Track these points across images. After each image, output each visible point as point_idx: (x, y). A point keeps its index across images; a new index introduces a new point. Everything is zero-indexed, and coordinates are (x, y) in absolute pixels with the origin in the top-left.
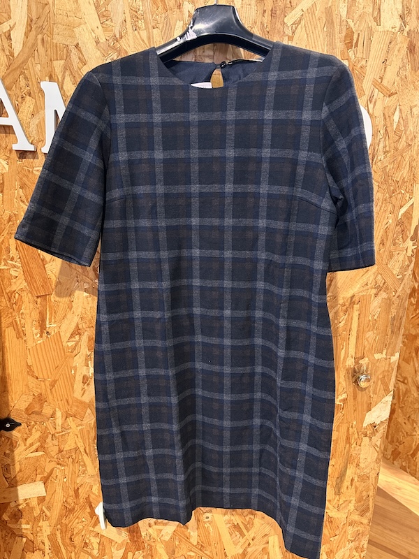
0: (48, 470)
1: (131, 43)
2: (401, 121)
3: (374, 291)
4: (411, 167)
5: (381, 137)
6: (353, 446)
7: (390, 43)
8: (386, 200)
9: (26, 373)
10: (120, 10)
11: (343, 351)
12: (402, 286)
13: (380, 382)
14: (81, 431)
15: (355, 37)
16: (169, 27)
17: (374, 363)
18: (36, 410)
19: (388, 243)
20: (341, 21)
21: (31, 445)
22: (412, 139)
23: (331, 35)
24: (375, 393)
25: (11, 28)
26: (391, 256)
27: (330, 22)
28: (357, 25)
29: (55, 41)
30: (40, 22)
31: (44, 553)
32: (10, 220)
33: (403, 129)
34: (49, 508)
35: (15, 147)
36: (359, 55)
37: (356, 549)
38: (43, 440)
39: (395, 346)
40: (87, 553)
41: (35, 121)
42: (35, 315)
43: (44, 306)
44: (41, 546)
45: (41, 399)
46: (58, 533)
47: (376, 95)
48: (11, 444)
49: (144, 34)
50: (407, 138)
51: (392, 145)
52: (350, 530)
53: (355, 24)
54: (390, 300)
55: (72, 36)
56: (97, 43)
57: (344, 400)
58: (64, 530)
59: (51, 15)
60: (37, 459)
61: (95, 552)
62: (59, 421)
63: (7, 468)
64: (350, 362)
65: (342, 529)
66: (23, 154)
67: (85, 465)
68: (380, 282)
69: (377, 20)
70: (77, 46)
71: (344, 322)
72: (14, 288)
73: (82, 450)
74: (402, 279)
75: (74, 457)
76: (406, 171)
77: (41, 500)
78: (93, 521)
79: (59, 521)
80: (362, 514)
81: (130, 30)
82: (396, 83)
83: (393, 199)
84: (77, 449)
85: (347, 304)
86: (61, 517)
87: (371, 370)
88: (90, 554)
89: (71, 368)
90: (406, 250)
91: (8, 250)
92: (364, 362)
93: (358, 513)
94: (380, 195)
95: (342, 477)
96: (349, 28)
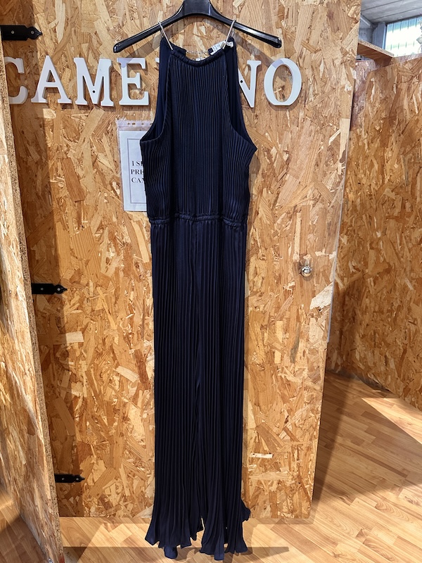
0: (85, 323)
1: (130, 28)
2: (326, 71)
3: (312, 202)
4: (336, 105)
5: (311, 83)
6: (302, 324)
7: (313, 13)
8: (317, 131)
9: (69, 254)
10: (122, 8)
11: (290, 248)
12: (335, 198)
13: (321, 274)
14: (106, 296)
15: (286, 10)
16: (154, 16)
17: (315, 259)
18: (76, 280)
19: (322, 165)
21: (74, 305)
22: (335, 84)
23: (268, 12)
24: (318, 283)
25: (56, 25)
26: (325, 175)
27: (266, 2)
28: (287, 2)
29: (82, 31)
30: (73, 20)
31: (83, 384)
32: (57, 150)
33: (328, 76)
34: (86, 351)
35: (60, 101)
36: (290, 24)
37: (312, 410)
38: (81, 301)
39: (332, 247)
40: (111, 387)
41: (71, 84)
42: (74, 214)
43: (80, 208)
44: (81, 379)
45: (79, 273)
46: (92, 370)
47: (304, 52)
48: (61, 303)
49: (138, 22)
50: (331, 84)
51: (320, 89)
52: (306, 394)
53: (285, 2)
54: (326, 210)
55: (93, 27)
56: (108, 30)
57: (293, 287)
58: (96, 368)
59: (80, 14)
60: (78, 315)
61: (117, 387)
62: (92, 289)
63: (59, 320)
64: (296, 257)
65: (299, 392)
66: (64, 106)
67: (109, 322)
68: (317, 196)
70: (96, 33)
71: (289, 226)
72: (61, 195)
73: (107, 311)
74: (335, 193)
75: (102, 315)
76: (332, 109)
77: (81, 345)
78: (115, 364)
79: (92, 362)
80: (315, 381)
81: (129, 21)
82: (320, 42)
83: (323, 131)
84: (103, 310)
85: (291, 212)
86: (94, 358)
87: (314, 265)
88: (113, 389)
89: (99, 252)
90: (337, 170)
91: (57, 170)
92: (307, 258)
93: (311, 380)
94: (312, 127)
95: (295, 348)
96: (281, 5)
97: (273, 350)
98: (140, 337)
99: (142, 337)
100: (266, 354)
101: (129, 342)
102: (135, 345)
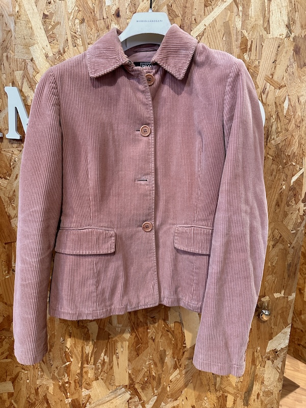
0: (15, 373)
3: (271, 243)
4: (300, 144)
5: (274, 121)
6: (258, 367)
7: (279, 47)
8: (279, 170)
10: (64, 33)
12: (296, 239)
13: (279, 316)
15: (249, 43)
17: (274, 301)
18: (5, 327)
19: (283, 205)
20: (237, 32)
21: (3, 353)
22: (300, 122)
23: (229, 43)
24: (275, 324)
26: (286, 215)
27: (228, 33)
28: (250, 35)
29: (16, 57)
30: (5, 44)
33: (292, 114)
34: (15, 401)
36: (253, 57)
38: (11, 350)
39: (291, 288)
41: (3, 115)
42: (4, 257)
43: (10, 251)
45: (9, 320)
47: (268, 88)
49: (81, 49)
50: (296, 121)
51: (283, 127)
53: (249, 34)
54: (286, 251)
55: (29, 53)
56: (47, 56)
59: (13, 38)
60: (7, 364)
67: (42, 371)
69: (267, 29)
70: (32, 60)
74: (295, 234)
76: (296, 148)
77: (11, 395)
81: (71, 47)
82: (285, 78)
83: (286, 170)
87: (272, 306)
90: (299, 210)
92: (266, 299)
94: (274, 167)
95: (249, 391)
96: (243, 37)
97: (226, 394)
98: (78, 385)
99: (80, 386)
100: (218, 398)
101: (65, 392)
102: (72, 395)
